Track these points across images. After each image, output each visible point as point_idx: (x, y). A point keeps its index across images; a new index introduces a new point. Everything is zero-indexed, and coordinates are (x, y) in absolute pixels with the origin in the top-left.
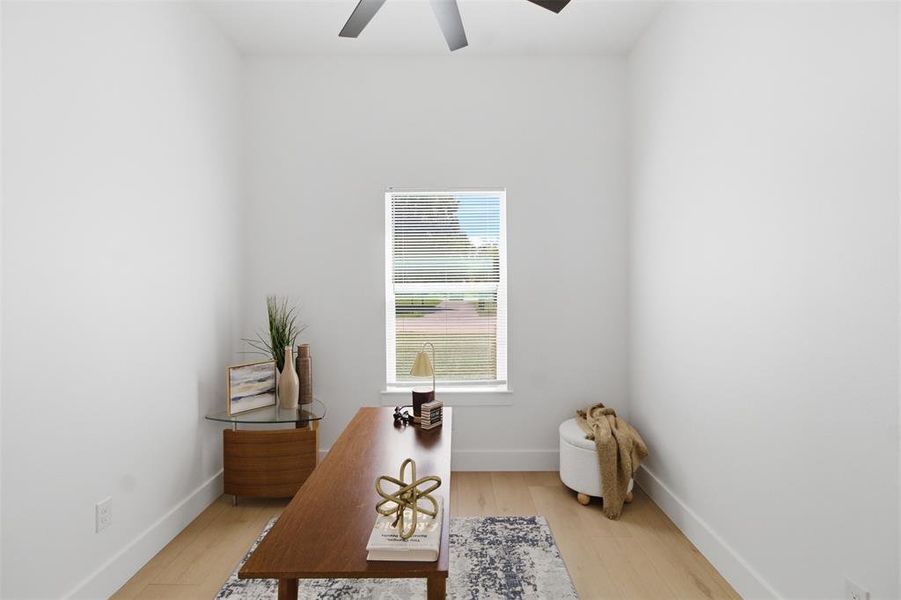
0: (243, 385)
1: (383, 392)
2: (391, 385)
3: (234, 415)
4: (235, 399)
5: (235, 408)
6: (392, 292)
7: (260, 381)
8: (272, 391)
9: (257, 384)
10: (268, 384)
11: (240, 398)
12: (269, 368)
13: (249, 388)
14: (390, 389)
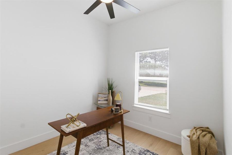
0: (101, 98)
1: (133, 106)
2: (135, 104)
3: (99, 104)
4: (99, 100)
5: (99, 102)
6: (137, 78)
7: (105, 97)
8: (107, 100)
9: (104, 98)
10: (106, 98)
11: (100, 100)
12: (107, 95)
13: (102, 98)
14: (135, 105)
